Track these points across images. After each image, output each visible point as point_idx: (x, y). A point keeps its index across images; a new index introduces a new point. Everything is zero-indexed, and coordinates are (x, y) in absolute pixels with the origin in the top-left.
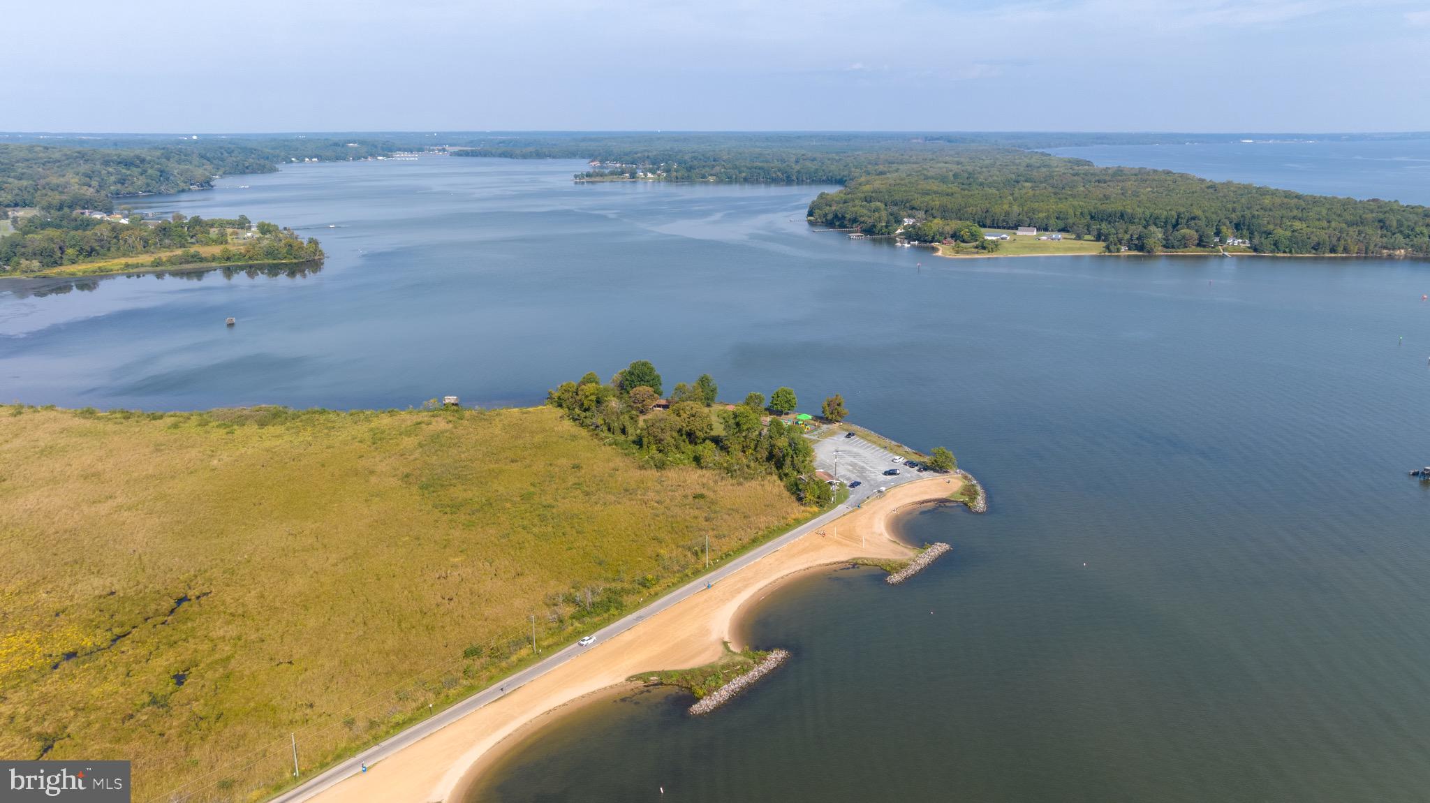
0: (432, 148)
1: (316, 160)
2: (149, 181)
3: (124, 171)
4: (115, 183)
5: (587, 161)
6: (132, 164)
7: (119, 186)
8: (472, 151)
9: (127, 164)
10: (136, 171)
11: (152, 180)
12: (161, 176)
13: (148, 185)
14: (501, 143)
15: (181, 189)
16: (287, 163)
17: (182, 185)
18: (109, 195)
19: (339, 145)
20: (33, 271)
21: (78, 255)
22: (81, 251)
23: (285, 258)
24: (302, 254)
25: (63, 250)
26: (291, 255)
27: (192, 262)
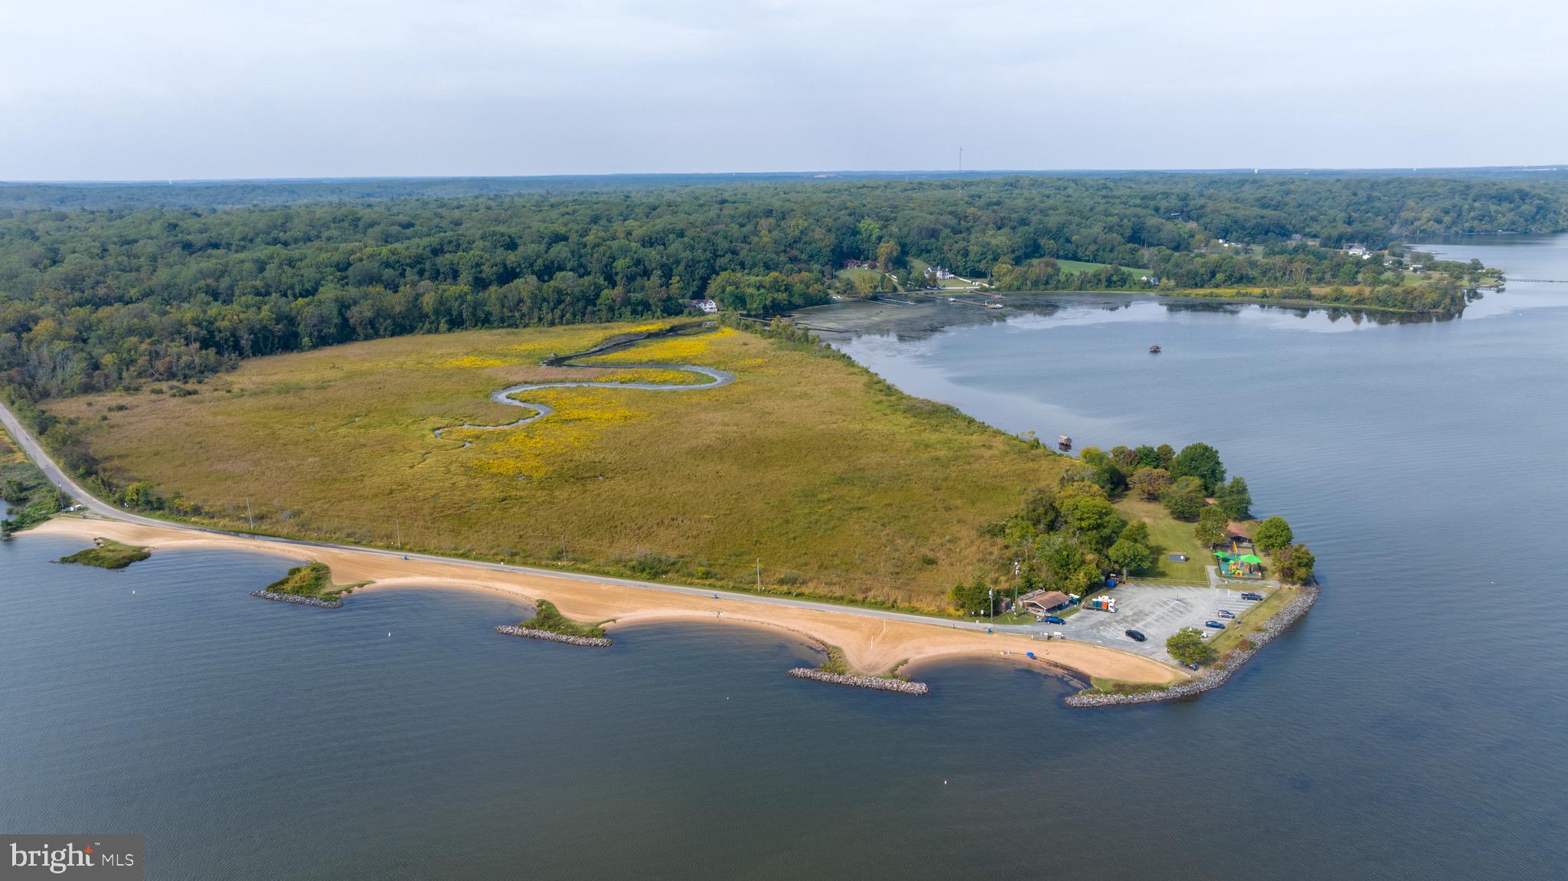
7: (1476, 223)
10: (1507, 206)
11: (1521, 217)
12: (1538, 213)
13: (1513, 223)
20: (1168, 290)
21: (1226, 281)
22: (1230, 277)
23: (1395, 306)
24: (1416, 304)
25: (1213, 274)
26: (1404, 303)
27: (1296, 298)
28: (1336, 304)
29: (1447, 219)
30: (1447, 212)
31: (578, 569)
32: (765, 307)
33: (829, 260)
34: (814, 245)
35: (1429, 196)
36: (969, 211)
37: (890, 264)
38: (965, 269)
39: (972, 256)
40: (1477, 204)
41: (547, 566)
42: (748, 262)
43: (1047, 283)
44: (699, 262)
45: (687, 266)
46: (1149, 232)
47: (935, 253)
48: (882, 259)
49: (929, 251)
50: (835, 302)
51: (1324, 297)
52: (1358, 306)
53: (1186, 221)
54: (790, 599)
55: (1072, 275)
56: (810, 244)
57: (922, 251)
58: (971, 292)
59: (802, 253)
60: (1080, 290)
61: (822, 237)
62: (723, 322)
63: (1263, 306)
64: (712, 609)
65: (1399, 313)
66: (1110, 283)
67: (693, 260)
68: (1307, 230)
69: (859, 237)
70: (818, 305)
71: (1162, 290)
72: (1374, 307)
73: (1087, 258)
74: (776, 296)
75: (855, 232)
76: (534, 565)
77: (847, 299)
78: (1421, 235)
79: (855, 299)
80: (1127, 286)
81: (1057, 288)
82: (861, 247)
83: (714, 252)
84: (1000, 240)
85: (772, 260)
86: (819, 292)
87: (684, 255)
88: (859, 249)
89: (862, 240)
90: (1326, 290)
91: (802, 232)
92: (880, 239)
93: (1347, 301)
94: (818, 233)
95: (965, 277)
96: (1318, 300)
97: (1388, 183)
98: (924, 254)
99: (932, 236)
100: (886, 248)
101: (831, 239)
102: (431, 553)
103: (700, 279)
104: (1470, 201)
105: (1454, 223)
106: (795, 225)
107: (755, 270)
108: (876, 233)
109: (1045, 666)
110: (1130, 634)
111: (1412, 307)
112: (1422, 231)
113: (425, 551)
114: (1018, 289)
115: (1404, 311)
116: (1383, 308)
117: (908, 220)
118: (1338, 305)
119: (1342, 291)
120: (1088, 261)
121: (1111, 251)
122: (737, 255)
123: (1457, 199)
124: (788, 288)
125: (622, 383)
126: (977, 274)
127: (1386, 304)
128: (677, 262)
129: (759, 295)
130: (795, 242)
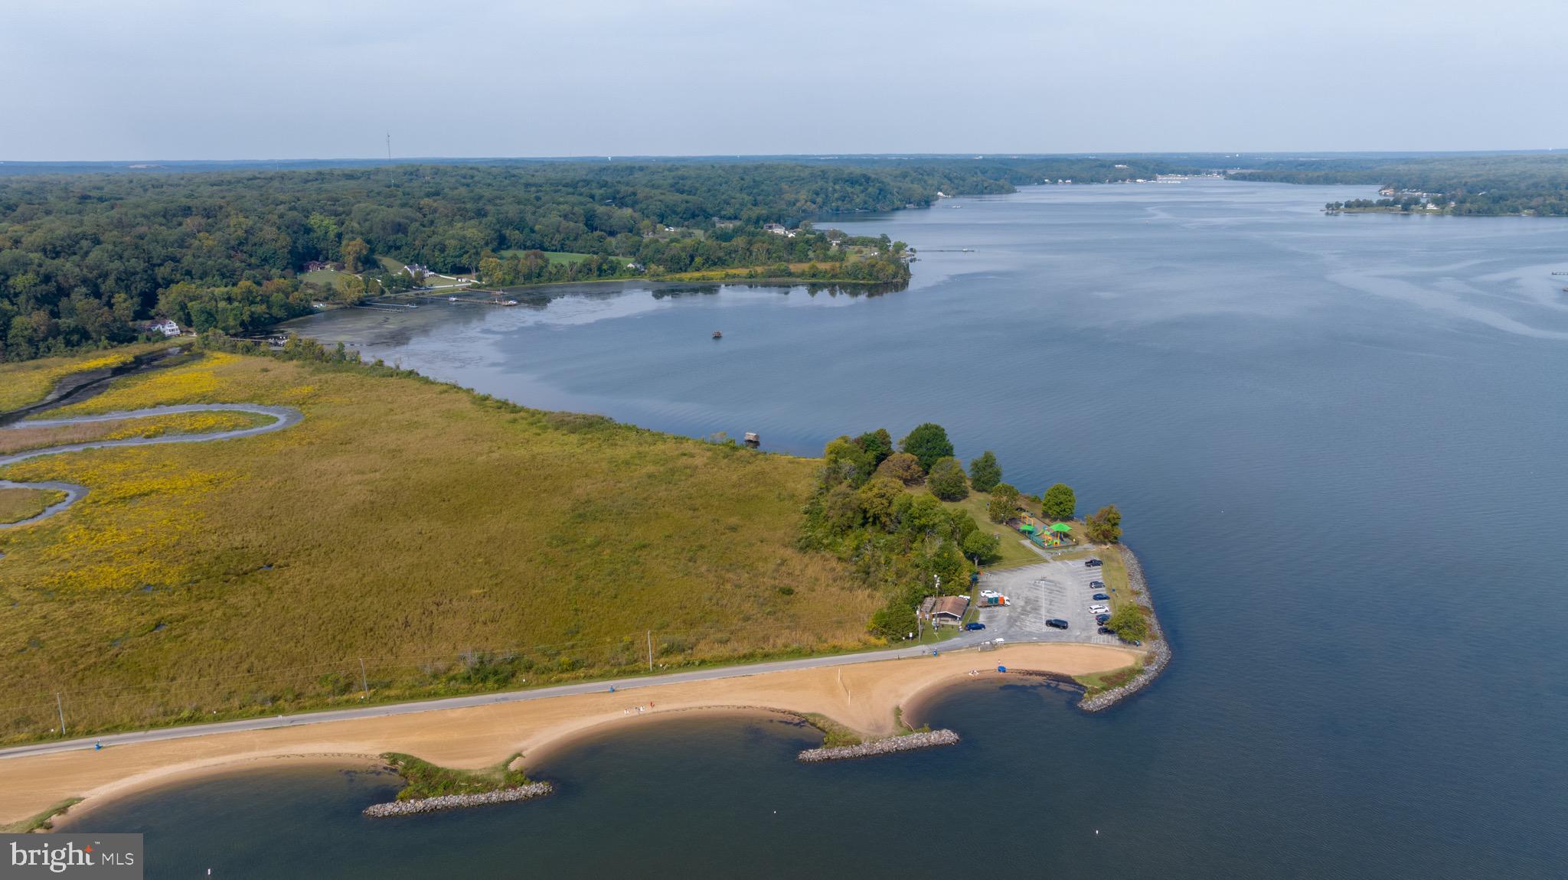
0: (1210, 170)
1: (1070, 181)
2: (867, 198)
3: (848, 189)
4: (837, 199)
5: (1379, 187)
6: (857, 182)
7: (840, 203)
8: (1250, 175)
9: (852, 181)
10: (858, 188)
11: (870, 197)
12: (880, 194)
13: (865, 203)
14: (1301, 165)
15: (896, 207)
16: (1039, 184)
17: (897, 203)
18: (830, 211)
19: (1105, 167)
20: (658, 275)
21: (704, 264)
22: (707, 260)
23: (864, 278)
24: (881, 275)
25: (692, 258)
26: (871, 276)
27: (779, 276)
28: (814, 280)
29: (819, 200)
30: (817, 194)
31: (388, 697)
32: (242, 324)
33: (288, 263)
34: (265, 247)
35: (797, 180)
36: (422, 202)
37: (360, 264)
38: (445, 265)
39: (450, 251)
40: (837, 187)
41: (337, 705)
42: (197, 270)
43: (539, 275)
44: (135, 273)
45: (118, 280)
46: (600, 219)
47: (405, 249)
48: (350, 260)
49: (398, 248)
50: (318, 311)
51: (802, 274)
52: (833, 281)
53: (620, 208)
54: (694, 670)
55: (562, 266)
56: (261, 245)
57: (390, 247)
58: (463, 290)
59: (251, 256)
60: (574, 280)
61: (275, 237)
62: (206, 346)
63: (751, 287)
64: (628, 707)
65: (868, 284)
66: (601, 272)
67: (125, 272)
68: (723, 213)
69: (314, 235)
70: (302, 316)
71: (653, 275)
72: (847, 281)
73: (554, 248)
74: (253, 309)
75: (308, 230)
76: (314, 708)
77: (331, 307)
78: (803, 215)
79: (341, 306)
80: (618, 274)
81: (550, 280)
82: (318, 246)
83: (149, 260)
84: (473, 231)
85: (226, 266)
86: (302, 300)
87: (112, 266)
88: (315, 248)
89: (318, 238)
90: (805, 267)
91: (246, 232)
92: (339, 236)
93: (824, 276)
94: (269, 232)
95: (446, 273)
96: (798, 277)
97: (756, 168)
98: (393, 250)
99: (398, 232)
100: (353, 247)
101: (285, 240)
102: (131, 729)
103: (140, 295)
104: (831, 184)
105: (824, 203)
106: (236, 224)
107: (209, 279)
108: (333, 230)
109: (1021, 677)
110: (1050, 623)
111: (878, 278)
112: (803, 211)
113: (116, 727)
114: (512, 283)
115: (873, 282)
116: (854, 281)
117: (368, 214)
118: (816, 281)
119: (817, 268)
120: (556, 251)
121: (576, 239)
122: (178, 261)
123: (820, 183)
124: (266, 300)
125: (148, 437)
126: (459, 270)
127: (856, 278)
128: (105, 276)
129: (232, 310)
130: (241, 244)
